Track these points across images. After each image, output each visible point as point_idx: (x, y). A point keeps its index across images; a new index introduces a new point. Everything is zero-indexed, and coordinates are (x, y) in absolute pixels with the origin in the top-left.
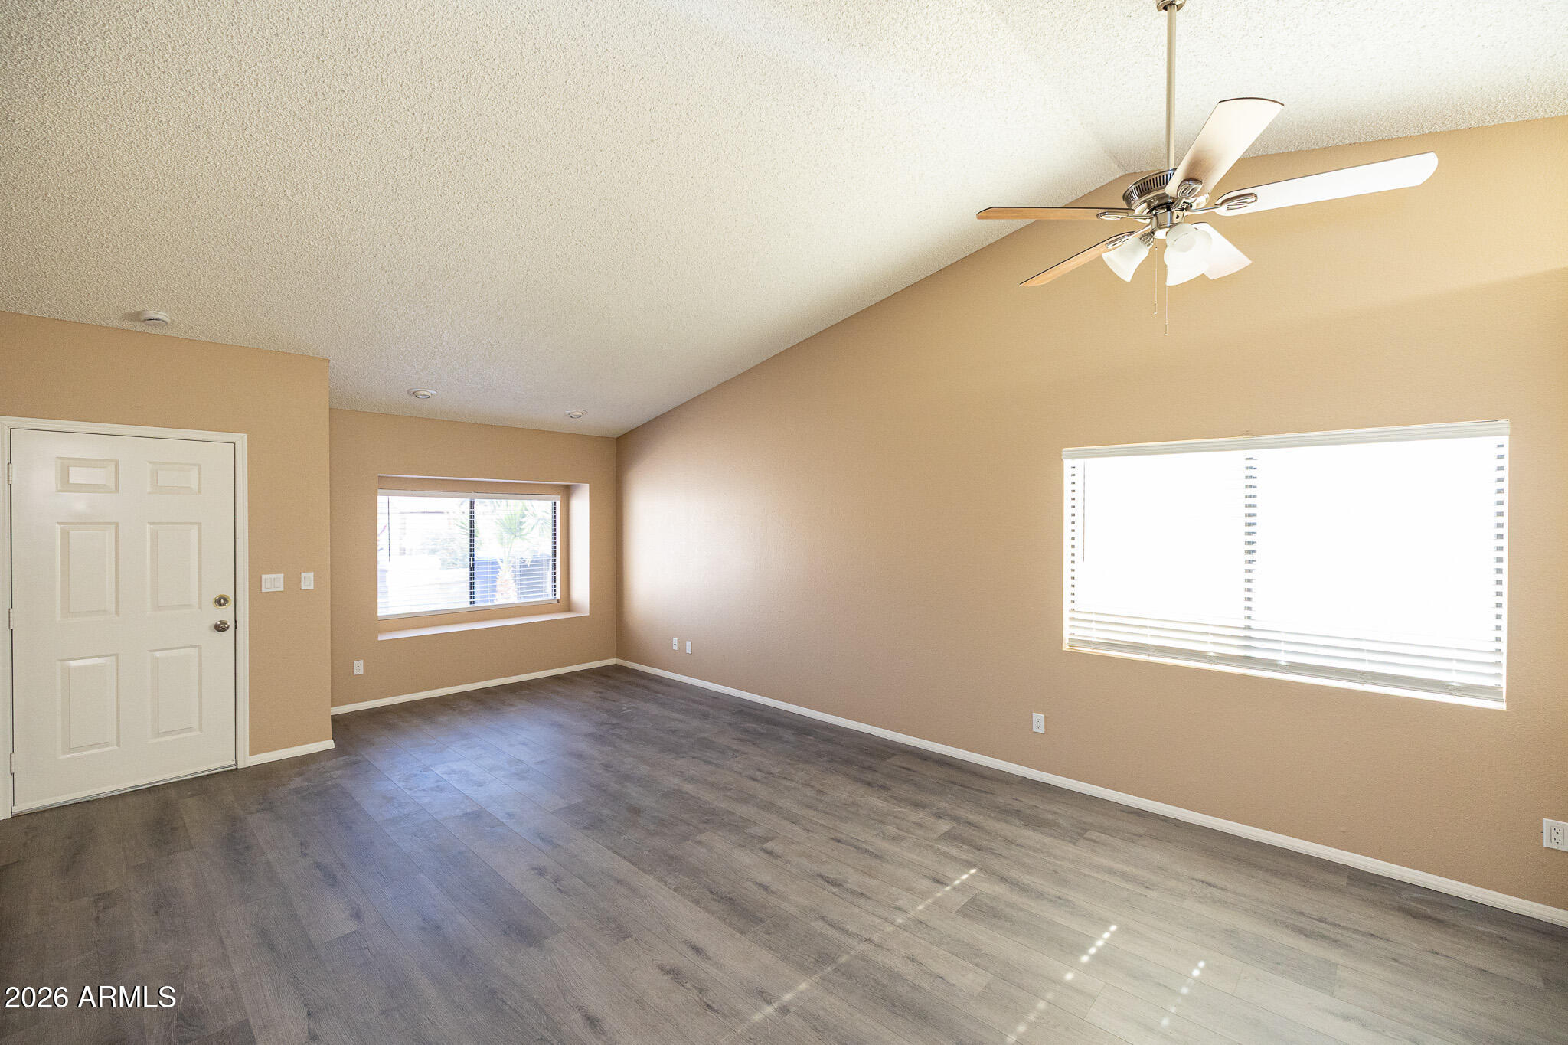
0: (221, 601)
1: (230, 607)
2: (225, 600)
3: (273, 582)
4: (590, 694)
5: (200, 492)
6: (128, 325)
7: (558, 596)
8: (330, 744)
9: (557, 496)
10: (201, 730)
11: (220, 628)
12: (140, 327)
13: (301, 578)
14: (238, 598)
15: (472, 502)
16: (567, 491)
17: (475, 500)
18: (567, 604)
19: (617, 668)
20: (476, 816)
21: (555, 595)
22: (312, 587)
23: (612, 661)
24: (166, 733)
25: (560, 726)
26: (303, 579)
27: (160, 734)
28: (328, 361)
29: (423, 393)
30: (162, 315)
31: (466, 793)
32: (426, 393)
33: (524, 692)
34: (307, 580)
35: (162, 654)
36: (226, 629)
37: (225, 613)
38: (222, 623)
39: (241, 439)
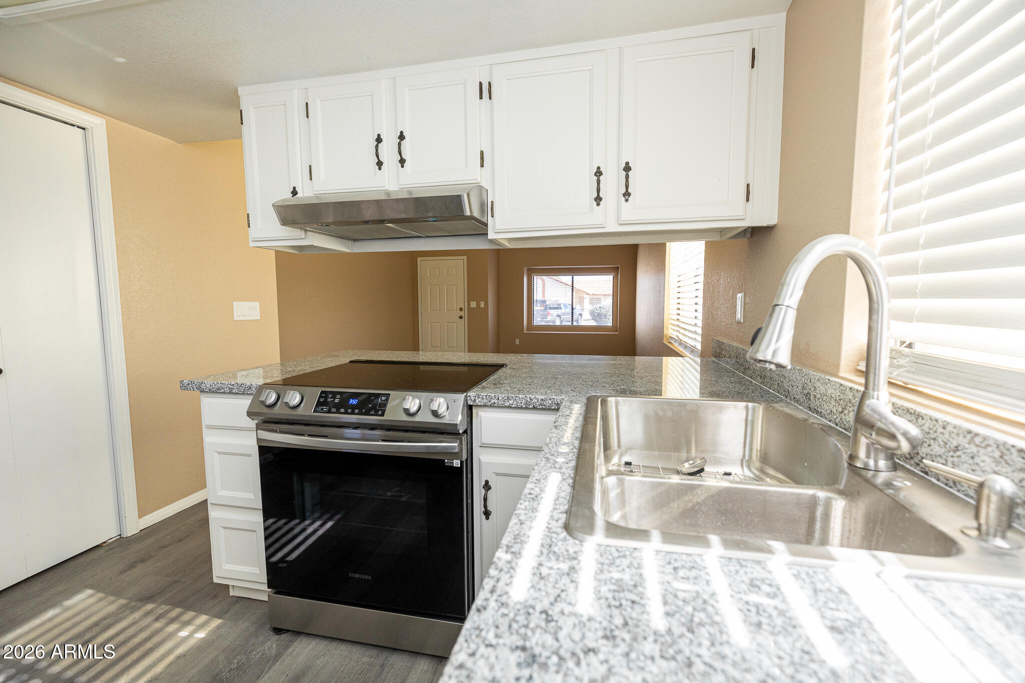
1: (463, 311)
14: (465, 309)
16: (617, 270)
22: (483, 307)
27: (448, 347)
34: (482, 305)
35: (448, 324)
36: (462, 318)
37: (462, 313)
38: (461, 316)
39: (465, 258)
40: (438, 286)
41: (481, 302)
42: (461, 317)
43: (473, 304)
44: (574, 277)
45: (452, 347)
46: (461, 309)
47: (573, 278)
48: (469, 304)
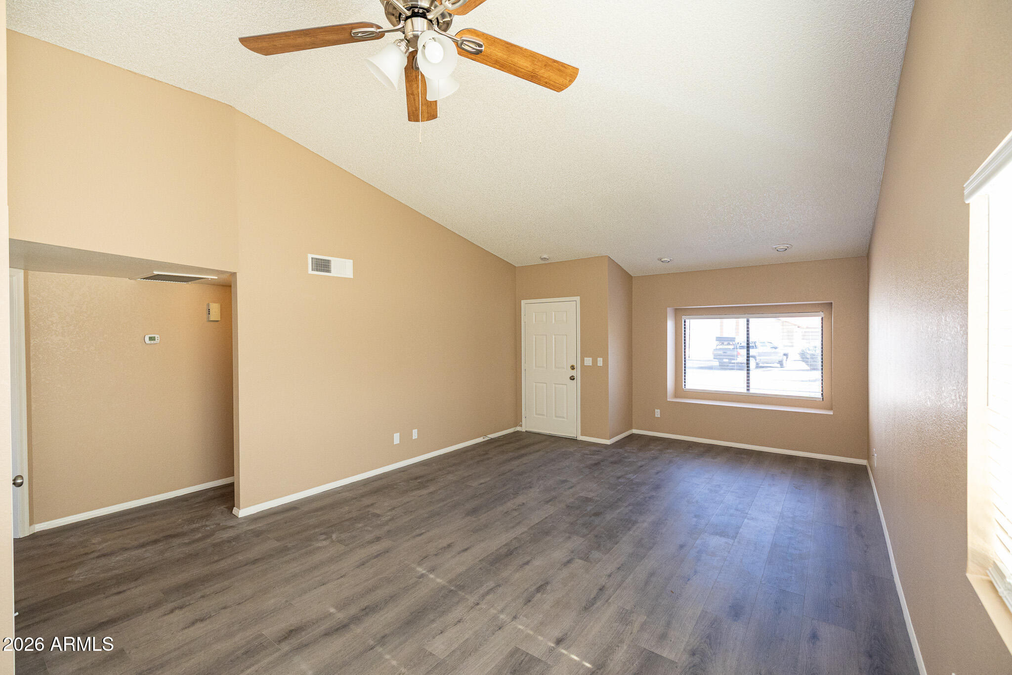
1: (575, 370)
5: (567, 322)
8: (607, 442)
9: (821, 313)
10: (567, 419)
14: (577, 367)
18: (829, 403)
22: (602, 365)
23: (864, 462)
26: (598, 361)
27: (557, 416)
32: (665, 259)
34: (600, 361)
35: (557, 386)
36: (574, 379)
37: (573, 373)
38: (573, 376)
39: (578, 298)
40: (545, 336)
41: (598, 359)
42: (572, 378)
43: (588, 361)
44: (751, 320)
45: (560, 417)
46: (573, 368)
47: (748, 321)
48: (582, 361)
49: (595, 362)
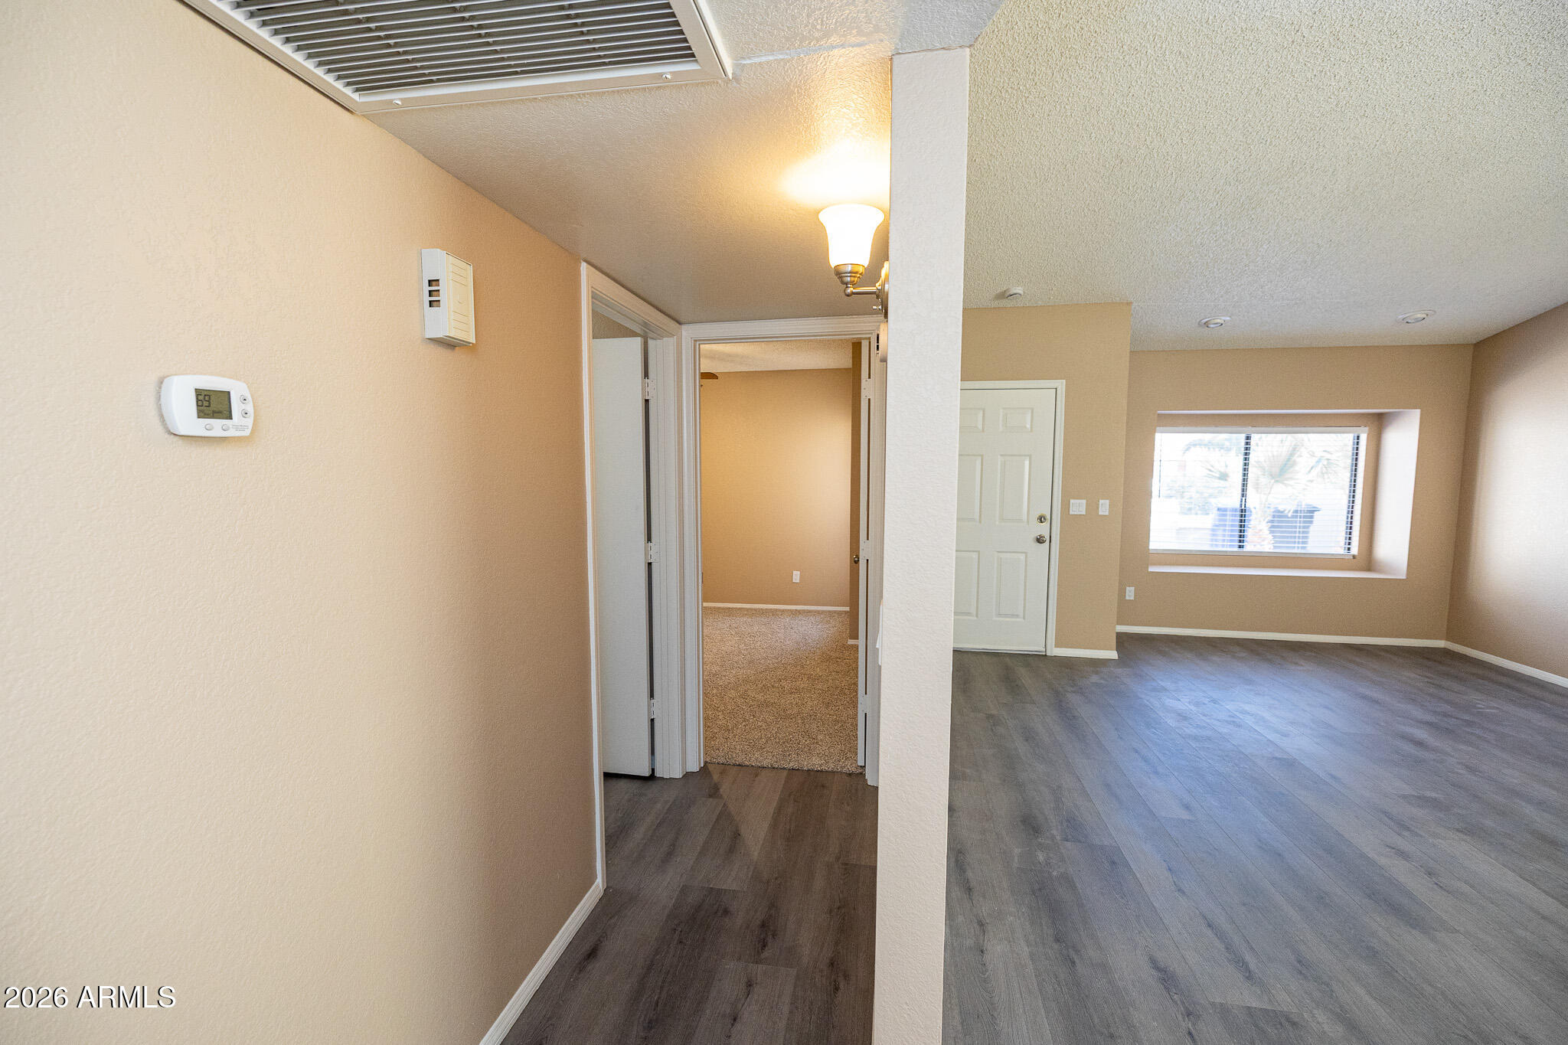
0: (1041, 519)
1: (1046, 524)
2: (1045, 519)
3: (1078, 507)
4: (1410, 675)
5: (1031, 431)
6: (996, 304)
7: (1355, 550)
8: (1113, 655)
9: (1362, 428)
10: (1024, 618)
11: (1040, 540)
12: (1003, 303)
13: (1098, 505)
14: (1053, 518)
15: (1248, 438)
16: (1379, 422)
17: (1253, 435)
18: (1368, 560)
19: (1446, 652)
20: (1289, 764)
21: (1349, 549)
22: (1107, 514)
23: (1441, 644)
24: (1006, 616)
25: (1377, 702)
26: (1100, 505)
27: (999, 615)
28: (1129, 304)
29: (1213, 322)
30: (1019, 290)
31: (1269, 737)
32: (1218, 321)
33: (1308, 653)
34: (1105, 506)
35: (1003, 555)
36: (1044, 542)
37: (1044, 529)
38: (1041, 536)
39: (1061, 384)
40: (980, 458)
41: (1101, 501)
45: (1009, 616)
48: (1065, 506)
49: (1093, 507)
